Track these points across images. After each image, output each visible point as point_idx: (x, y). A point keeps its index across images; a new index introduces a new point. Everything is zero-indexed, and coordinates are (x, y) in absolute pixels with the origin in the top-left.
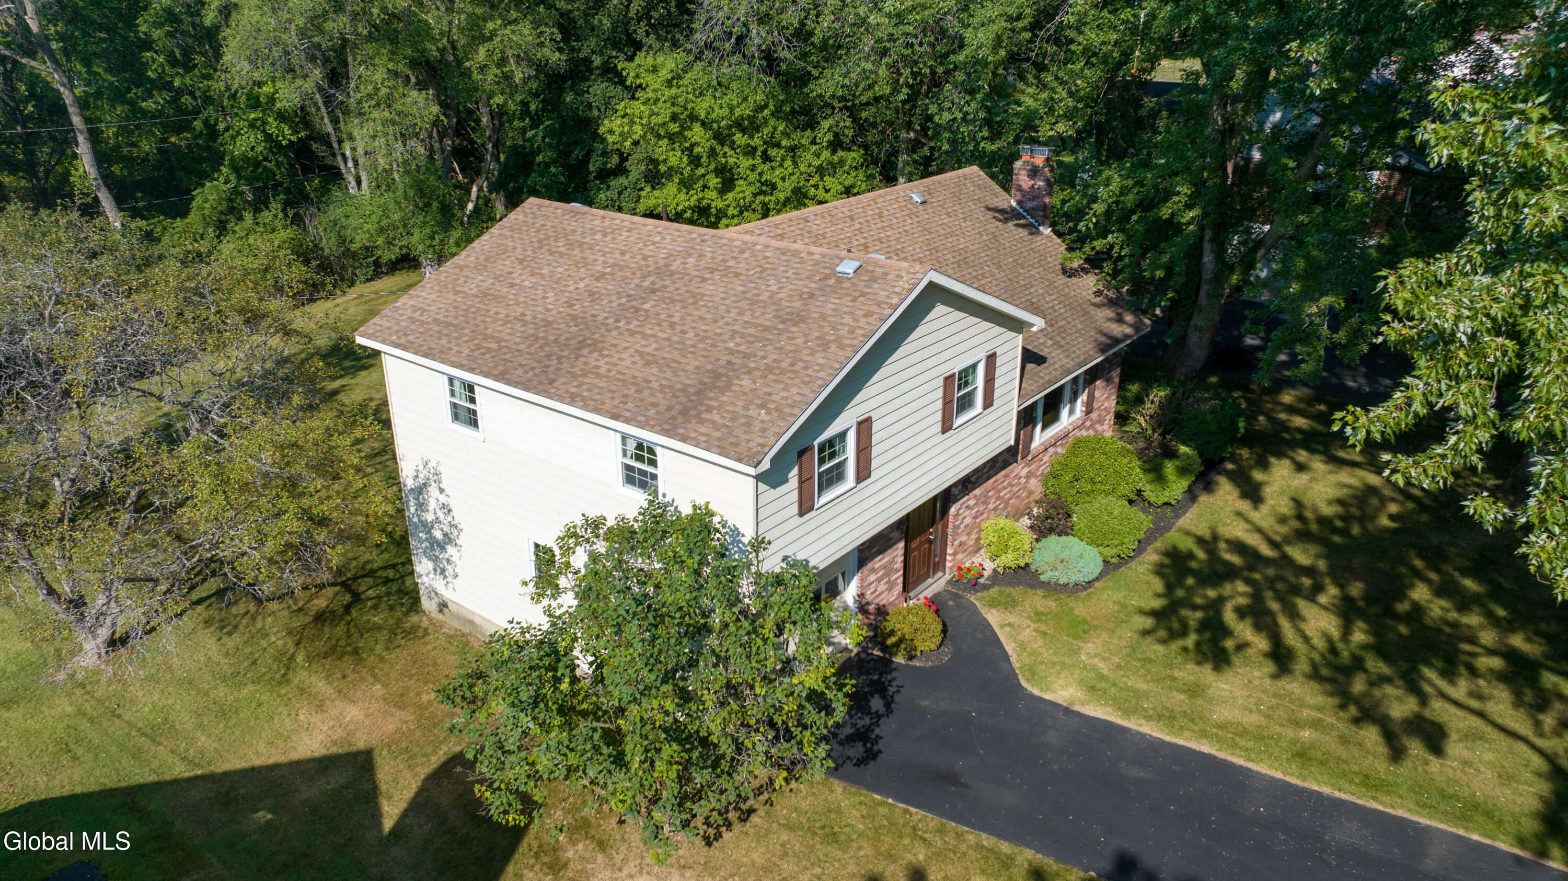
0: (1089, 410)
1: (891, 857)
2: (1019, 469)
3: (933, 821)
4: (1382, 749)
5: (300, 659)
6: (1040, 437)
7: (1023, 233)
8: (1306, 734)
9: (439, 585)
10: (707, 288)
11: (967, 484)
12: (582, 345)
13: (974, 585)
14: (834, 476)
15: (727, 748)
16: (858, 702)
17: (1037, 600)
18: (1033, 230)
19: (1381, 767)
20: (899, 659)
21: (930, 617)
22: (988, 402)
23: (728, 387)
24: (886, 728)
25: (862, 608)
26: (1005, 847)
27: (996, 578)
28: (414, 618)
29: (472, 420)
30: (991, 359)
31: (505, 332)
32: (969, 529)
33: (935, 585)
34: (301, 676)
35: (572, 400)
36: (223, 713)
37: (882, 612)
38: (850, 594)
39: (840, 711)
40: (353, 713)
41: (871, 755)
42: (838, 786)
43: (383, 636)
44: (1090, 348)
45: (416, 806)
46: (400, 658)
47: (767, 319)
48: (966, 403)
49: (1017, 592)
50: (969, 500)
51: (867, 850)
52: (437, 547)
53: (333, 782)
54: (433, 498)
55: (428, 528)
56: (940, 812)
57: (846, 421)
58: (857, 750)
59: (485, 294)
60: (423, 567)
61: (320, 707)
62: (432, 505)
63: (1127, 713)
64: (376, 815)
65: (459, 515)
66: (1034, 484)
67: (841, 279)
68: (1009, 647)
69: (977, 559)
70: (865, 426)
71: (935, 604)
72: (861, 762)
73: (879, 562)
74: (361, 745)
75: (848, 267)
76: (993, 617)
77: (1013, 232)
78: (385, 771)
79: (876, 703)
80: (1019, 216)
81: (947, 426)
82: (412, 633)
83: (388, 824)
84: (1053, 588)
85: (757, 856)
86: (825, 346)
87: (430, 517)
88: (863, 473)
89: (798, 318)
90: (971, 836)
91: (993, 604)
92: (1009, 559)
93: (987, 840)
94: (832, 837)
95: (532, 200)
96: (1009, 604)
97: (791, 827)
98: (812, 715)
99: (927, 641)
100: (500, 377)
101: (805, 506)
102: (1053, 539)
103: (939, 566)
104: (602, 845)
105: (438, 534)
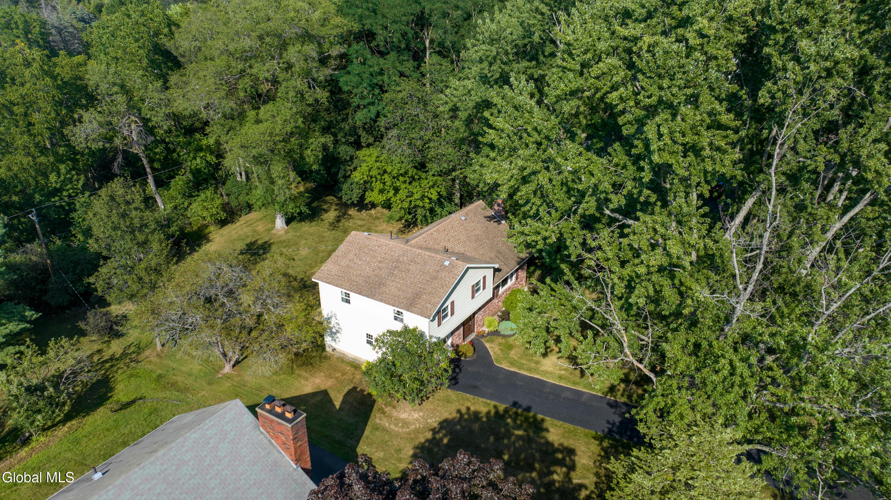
0: (517, 278)
1: (463, 405)
2: (495, 301)
3: (472, 396)
4: (579, 375)
5: (295, 366)
6: (501, 290)
7: (496, 224)
8: (563, 372)
9: (333, 344)
10: (411, 267)
11: (480, 309)
12: (380, 284)
13: (483, 336)
14: (446, 315)
15: (426, 382)
16: (454, 371)
17: (500, 340)
18: (499, 222)
19: (578, 379)
20: (463, 358)
21: (471, 347)
22: (484, 288)
23: (420, 298)
24: (460, 376)
25: (452, 345)
26: (488, 401)
27: (489, 334)
28: (324, 353)
29: (348, 301)
30: (484, 278)
31: (357, 280)
32: (481, 320)
33: (472, 337)
34: (297, 372)
35: (381, 301)
36: (278, 383)
37: (458, 346)
38: (449, 342)
39: (450, 372)
40: (317, 381)
41: (457, 383)
42: (449, 390)
43: (318, 359)
44: (515, 263)
45: (343, 402)
46: (325, 365)
47: (428, 278)
48: (478, 290)
49: (494, 337)
50: (481, 312)
51: (457, 404)
52: (333, 334)
53: (319, 398)
54: (333, 321)
55: (331, 329)
56: (473, 394)
57: (448, 303)
58: (453, 382)
59: (348, 266)
60: (328, 340)
61: (307, 379)
62: (333, 322)
63: (520, 369)
64: (334, 406)
65: (341, 326)
66: (500, 304)
67: (445, 266)
68: (491, 353)
69: (484, 329)
70: (453, 303)
71: (472, 343)
72: (454, 385)
73: (456, 333)
74: (323, 388)
75: (447, 263)
76: (488, 345)
77: (493, 224)
78: (332, 394)
79: (457, 370)
80: (495, 218)
81: (473, 297)
82: (326, 357)
83: (338, 407)
84: (504, 336)
85: (432, 407)
86: (443, 287)
87: (331, 326)
88: (452, 314)
89: (435, 278)
90: (481, 399)
91: (488, 341)
92: (492, 329)
93: (484, 400)
94: (448, 402)
95: (353, 232)
96: (492, 341)
97: (439, 400)
98: (444, 373)
99: (470, 353)
100: (360, 293)
101: (439, 324)
102: (504, 322)
103: (473, 331)
104: (394, 407)
105: (334, 330)
